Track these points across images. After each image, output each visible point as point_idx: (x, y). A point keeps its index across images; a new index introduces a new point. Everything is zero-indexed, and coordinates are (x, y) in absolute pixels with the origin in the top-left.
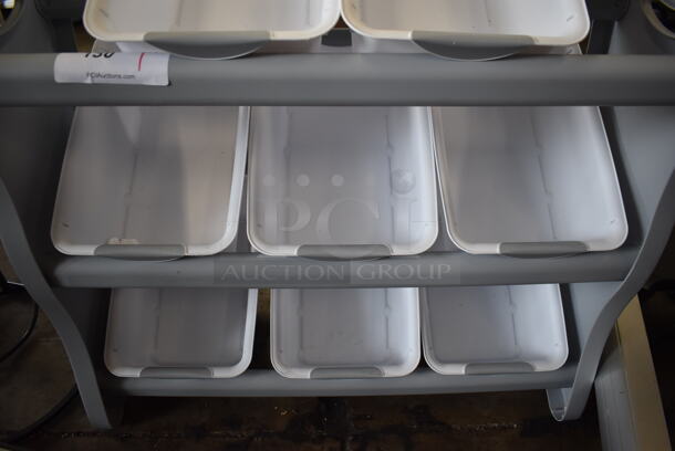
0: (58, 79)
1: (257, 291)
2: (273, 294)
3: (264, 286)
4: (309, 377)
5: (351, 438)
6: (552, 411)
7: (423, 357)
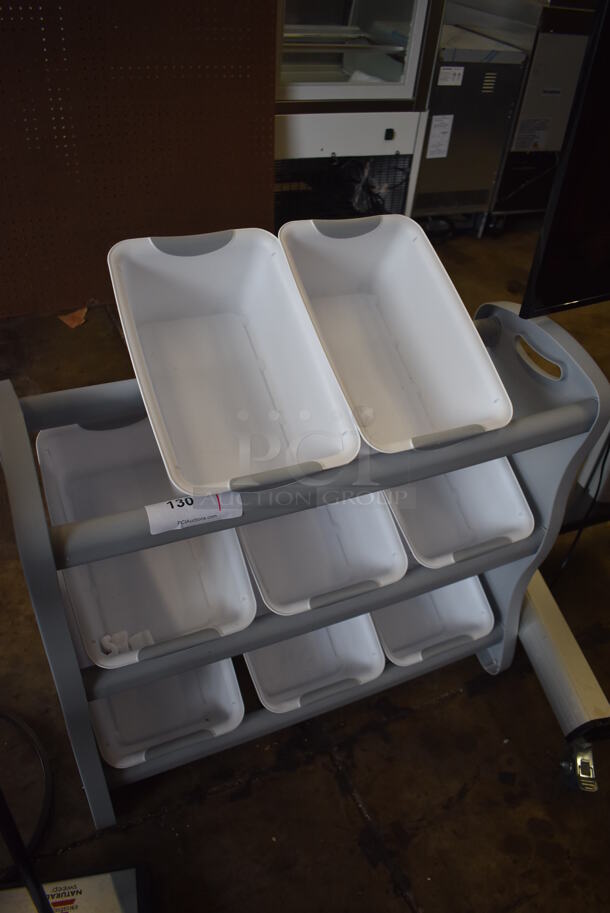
0: (153, 532)
1: (230, 659)
2: (247, 657)
3: (237, 654)
4: (299, 706)
5: (335, 749)
6: (486, 668)
7: (386, 657)
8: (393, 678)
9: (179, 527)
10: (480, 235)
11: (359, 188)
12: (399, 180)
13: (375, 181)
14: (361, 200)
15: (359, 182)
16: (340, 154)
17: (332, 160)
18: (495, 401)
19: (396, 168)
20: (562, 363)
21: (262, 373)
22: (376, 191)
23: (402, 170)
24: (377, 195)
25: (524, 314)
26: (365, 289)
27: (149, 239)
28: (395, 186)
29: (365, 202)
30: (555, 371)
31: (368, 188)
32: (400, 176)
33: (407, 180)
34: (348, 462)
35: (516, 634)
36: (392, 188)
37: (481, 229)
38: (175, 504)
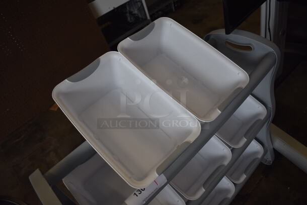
6: (266, 164)
7: (233, 183)
8: (239, 188)
9: (144, 202)
10: (174, 10)
11: (128, 15)
12: (139, 6)
13: (132, 10)
14: (130, 18)
15: (127, 13)
16: (116, 6)
17: (115, 9)
18: (238, 74)
19: (137, 2)
20: (250, 44)
21: (139, 108)
22: (134, 13)
23: (139, 1)
24: (135, 14)
25: (228, 32)
26: (159, 52)
27: (66, 80)
28: (139, 8)
29: (132, 18)
30: (249, 48)
31: (131, 13)
32: (139, 4)
33: (142, 4)
34: (199, 134)
35: (272, 147)
36: (139, 9)
37: (174, 8)
38: (137, 193)
